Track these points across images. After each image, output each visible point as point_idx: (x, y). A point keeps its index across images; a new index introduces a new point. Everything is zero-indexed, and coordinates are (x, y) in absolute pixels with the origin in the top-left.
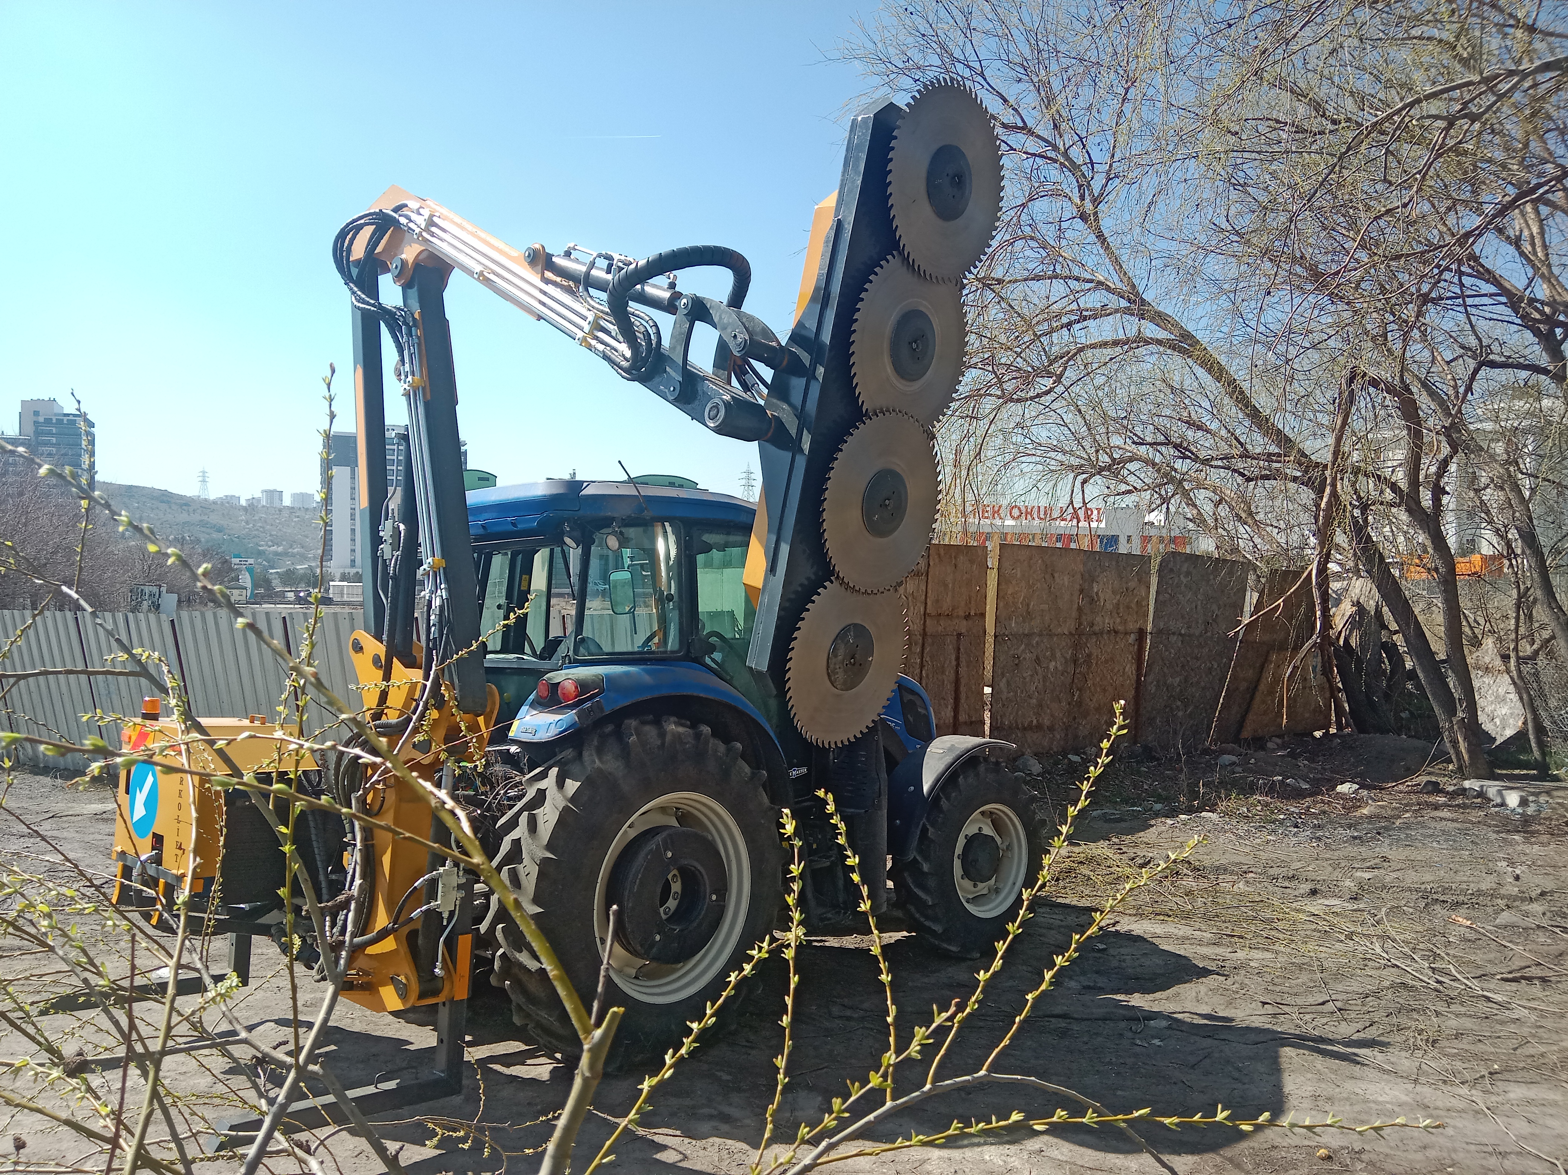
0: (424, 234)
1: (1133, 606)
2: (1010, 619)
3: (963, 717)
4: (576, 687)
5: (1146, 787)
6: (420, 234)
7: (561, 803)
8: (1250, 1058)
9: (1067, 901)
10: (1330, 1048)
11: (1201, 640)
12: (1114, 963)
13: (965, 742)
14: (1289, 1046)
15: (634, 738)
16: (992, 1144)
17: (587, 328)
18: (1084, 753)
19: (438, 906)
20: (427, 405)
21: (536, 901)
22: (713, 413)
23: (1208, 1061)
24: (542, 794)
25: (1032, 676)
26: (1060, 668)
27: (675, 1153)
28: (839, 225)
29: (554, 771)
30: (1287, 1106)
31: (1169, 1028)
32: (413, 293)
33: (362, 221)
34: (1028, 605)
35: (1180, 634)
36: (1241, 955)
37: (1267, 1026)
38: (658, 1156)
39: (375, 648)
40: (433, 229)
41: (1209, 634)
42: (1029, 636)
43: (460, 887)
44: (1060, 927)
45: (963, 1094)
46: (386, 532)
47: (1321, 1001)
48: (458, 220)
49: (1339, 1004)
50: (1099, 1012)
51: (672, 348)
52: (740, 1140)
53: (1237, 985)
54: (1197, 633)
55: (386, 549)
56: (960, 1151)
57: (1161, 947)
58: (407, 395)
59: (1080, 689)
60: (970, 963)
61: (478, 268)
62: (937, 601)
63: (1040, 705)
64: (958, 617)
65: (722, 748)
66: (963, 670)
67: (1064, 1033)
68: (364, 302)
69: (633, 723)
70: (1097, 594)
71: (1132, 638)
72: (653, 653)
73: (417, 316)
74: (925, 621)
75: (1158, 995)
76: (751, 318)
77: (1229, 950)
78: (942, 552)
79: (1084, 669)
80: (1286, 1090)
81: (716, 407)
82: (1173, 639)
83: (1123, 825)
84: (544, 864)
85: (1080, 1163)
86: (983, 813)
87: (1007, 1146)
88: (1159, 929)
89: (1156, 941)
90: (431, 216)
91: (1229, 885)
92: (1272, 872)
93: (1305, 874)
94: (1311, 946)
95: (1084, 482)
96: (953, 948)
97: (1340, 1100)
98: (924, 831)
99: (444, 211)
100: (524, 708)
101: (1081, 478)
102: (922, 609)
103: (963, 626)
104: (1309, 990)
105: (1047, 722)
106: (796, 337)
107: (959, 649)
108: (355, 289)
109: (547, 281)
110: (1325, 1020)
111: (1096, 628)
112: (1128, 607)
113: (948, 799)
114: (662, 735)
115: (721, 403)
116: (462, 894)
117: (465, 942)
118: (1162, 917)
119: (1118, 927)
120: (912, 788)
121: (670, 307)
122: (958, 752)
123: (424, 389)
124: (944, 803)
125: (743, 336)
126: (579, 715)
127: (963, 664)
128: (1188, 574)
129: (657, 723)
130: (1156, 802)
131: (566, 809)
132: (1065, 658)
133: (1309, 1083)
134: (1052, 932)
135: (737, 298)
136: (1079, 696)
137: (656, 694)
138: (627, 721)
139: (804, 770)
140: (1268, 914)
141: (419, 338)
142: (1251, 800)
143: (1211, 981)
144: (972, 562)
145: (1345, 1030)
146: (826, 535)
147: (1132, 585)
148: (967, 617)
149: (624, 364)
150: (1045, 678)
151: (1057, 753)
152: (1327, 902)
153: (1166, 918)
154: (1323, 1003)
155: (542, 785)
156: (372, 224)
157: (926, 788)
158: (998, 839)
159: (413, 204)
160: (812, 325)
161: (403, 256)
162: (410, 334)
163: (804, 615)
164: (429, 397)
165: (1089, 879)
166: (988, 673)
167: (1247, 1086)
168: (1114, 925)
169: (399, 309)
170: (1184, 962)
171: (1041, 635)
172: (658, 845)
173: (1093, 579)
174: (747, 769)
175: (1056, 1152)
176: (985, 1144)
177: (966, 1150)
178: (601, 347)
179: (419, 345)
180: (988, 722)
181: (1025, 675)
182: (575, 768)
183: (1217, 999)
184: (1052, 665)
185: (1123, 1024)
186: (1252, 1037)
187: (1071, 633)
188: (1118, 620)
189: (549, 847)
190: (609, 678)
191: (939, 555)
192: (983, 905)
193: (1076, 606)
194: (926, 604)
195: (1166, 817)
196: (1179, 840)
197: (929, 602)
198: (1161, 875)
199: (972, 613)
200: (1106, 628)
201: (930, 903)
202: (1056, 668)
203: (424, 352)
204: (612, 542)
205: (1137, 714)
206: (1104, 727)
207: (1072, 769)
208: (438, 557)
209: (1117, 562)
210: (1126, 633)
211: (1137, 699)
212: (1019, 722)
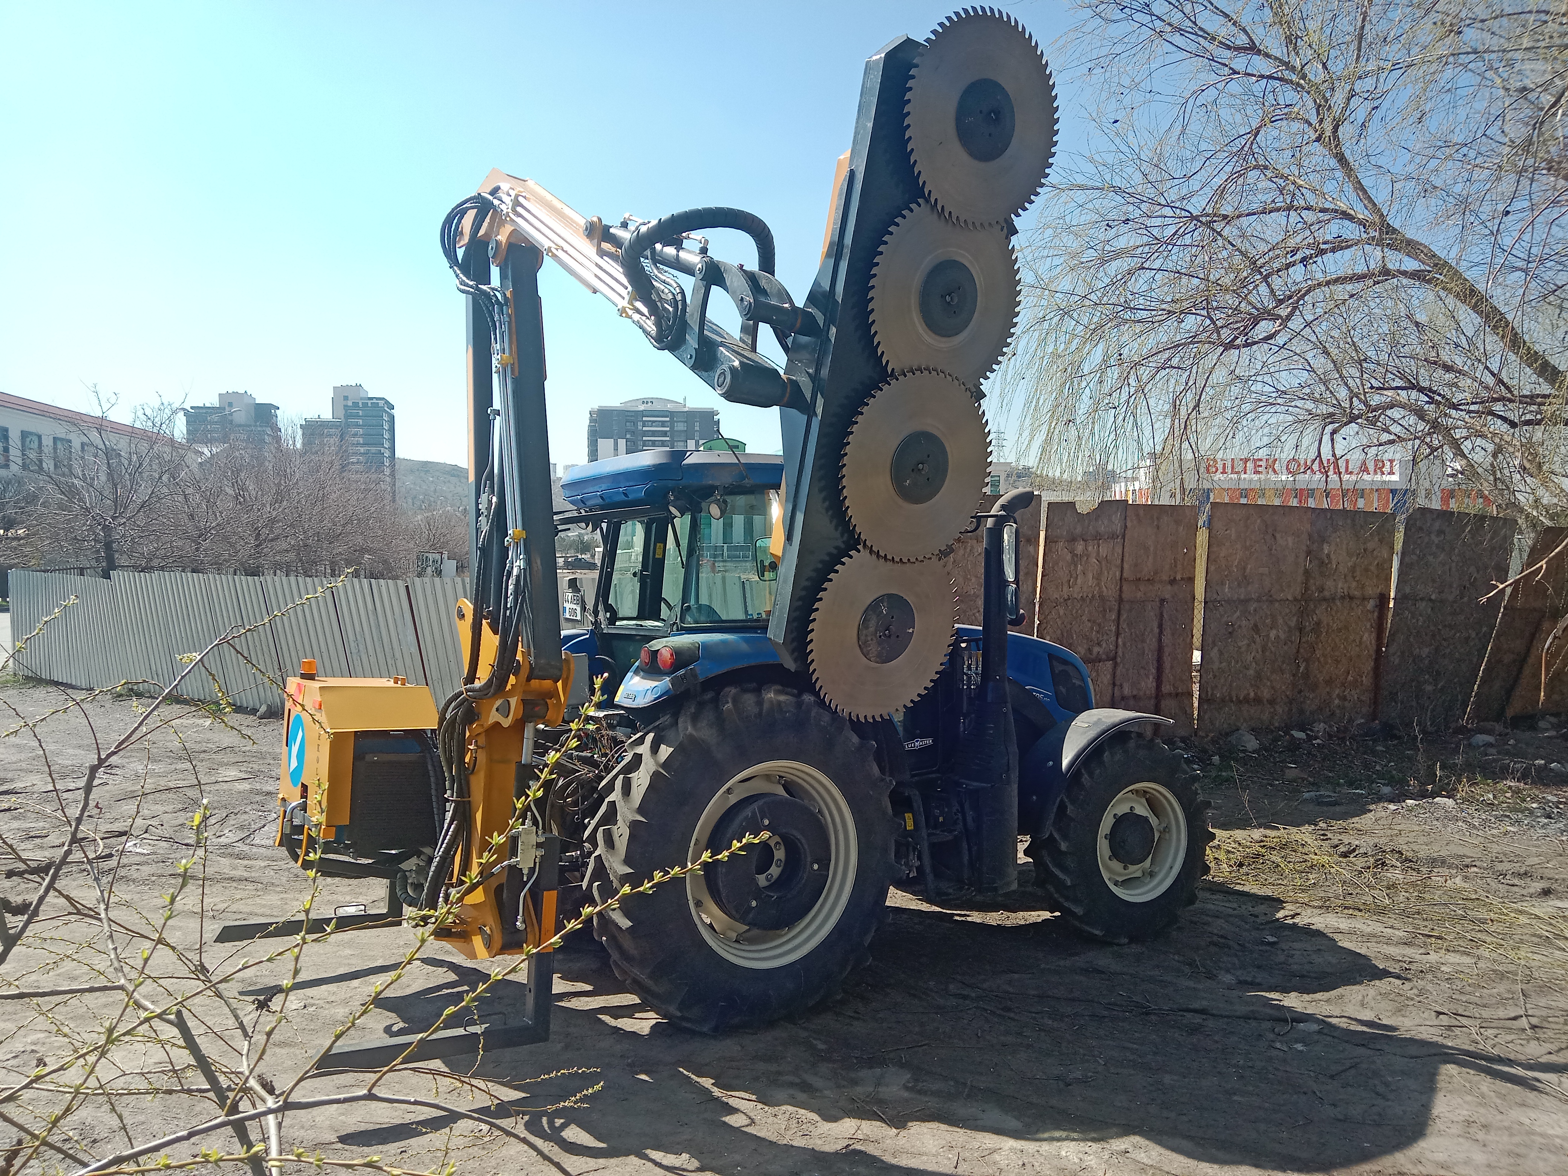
0: (512, 215)
1: (1373, 568)
2: (1223, 584)
3: (1166, 688)
4: (672, 655)
5: (1378, 768)
6: (509, 215)
7: (654, 768)
8: (1403, 1073)
9: (1246, 889)
10: (1506, 1069)
11: (1455, 605)
12: (1281, 958)
13: (1114, 716)
14: (1454, 1063)
15: (729, 705)
16: (1074, 1140)
17: (627, 298)
18: (1312, 731)
19: (519, 862)
20: (515, 381)
21: (627, 861)
22: (721, 379)
23: (1353, 1071)
24: (638, 758)
25: (1249, 645)
26: (1282, 636)
27: (745, 1117)
28: (850, 176)
29: (651, 736)
30: (1429, 1130)
31: (1319, 1032)
32: (509, 272)
33: (465, 206)
34: (1245, 569)
35: (1430, 600)
36: (1433, 957)
37: (1435, 1039)
38: (727, 1119)
40: (519, 209)
41: (1466, 599)
42: (1247, 601)
43: (539, 845)
44: (1230, 916)
45: (1061, 1084)
46: (483, 505)
47: (1513, 1015)
49: (1534, 1021)
50: (1241, 1009)
51: (694, 306)
52: (812, 1111)
53: (1415, 991)
54: (1451, 598)
55: (483, 521)
56: (1038, 1144)
57: (1340, 944)
58: (498, 372)
59: (1306, 660)
60: (1116, 948)
62: (1136, 565)
63: (1259, 676)
64: (1161, 582)
65: (826, 717)
66: (1167, 639)
67: (1194, 1030)
69: (732, 691)
70: (1328, 556)
71: (1370, 605)
73: (508, 295)
74: (1121, 587)
75: (1318, 996)
77: (1422, 951)
78: (1141, 512)
79: (1311, 638)
80: (1435, 1112)
81: (726, 372)
82: (1422, 605)
83: (1338, 809)
84: (634, 826)
85: (1166, 1169)
86: (1134, 792)
87: (1090, 1144)
88: (1344, 924)
89: (1336, 937)
90: (517, 196)
91: (1442, 880)
92: (1500, 867)
93: (1540, 871)
94: (1522, 954)
95: (1334, 432)
96: (1097, 932)
97: (1499, 1129)
98: (1062, 808)
100: (629, 674)
101: (1329, 429)
102: (1118, 574)
103: (1167, 592)
104: (1502, 1001)
105: (1266, 694)
106: (813, 297)
107: (1162, 615)
108: (458, 272)
109: (601, 252)
110: (1509, 1038)
111: (1326, 594)
112: (1367, 570)
113: (1091, 774)
114: (760, 703)
116: (541, 852)
117: (552, 899)
118: (1351, 911)
119: (1296, 920)
120: (1051, 763)
122: (1104, 727)
123: (512, 365)
124: (1085, 779)
125: (750, 299)
126: (673, 682)
127: (1167, 632)
128: (1440, 532)
130: (1384, 785)
131: (658, 774)
132: (1289, 627)
133: (1466, 1106)
134: (1220, 922)
136: (1306, 668)
137: (753, 662)
138: (727, 689)
139: (929, 741)
140: (1483, 914)
141: (509, 316)
142: (1500, 786)
143: (1383, 985)
144: (1178, 522)
145: (1534, 1050)
146: (847, 503)
147: (1370, 545)
148: (1173, 582)
149: (653, 333)
150: (1264, 649)
151: (1279, 729)
152: (1560, 904)
153: (1356, 913)
154: (1515, 1018)
155: (639, 750)
156: (473, 208)
157: (1065, 763)
158: (1154, 821)
159: (505, 186)
160: (826, 284)
161: (499, 237)
162: (501, 313)
163: (826, 585)
164: (517, 373)
165: (1278, 866)
166: (1197, 640)
167: (1390, 1103)
168: (1293, 917)
169: (493, 289)
170: (1362, 961)
171: (1259, 600)
172: (754, 813)
173: (1323, 540)
174: (855, 739)
175: (1143, 1155)
176: (1066, 1139)
177: (1045, 1144)
178: (636, 317)
179: (509, 323)
180: (1196, 694)
181: (1240, 644)
182: (670, 734)
183: (1385, 1005)
184: (1273, 633)
185: (1267, 1025)
186: (1413, 1050)
187: (1295, 599)
188: (1354, 584)
189: (640, 810)
190: (705, 646)
191: (1137, 515)
192: (1137, 888)
193: (1301, 571)
194: (1122, 568)
195: (1391, 801)
196: (1399, 827)
197: (1126, 566)
198: (1363, 865)
199: (1178, 577)
200: (1339, 595)
201: (1069, 884)
202: (1277, 637)
203: (514, 330)
204: (715, 510)
205: (1377, 687)
206: (1337, 701)
207: (1294, 746)
208: (520, 528)
209: (1353, 520)
210: (1364, 599)
211: (1377, 672)
212: (1234, 694)
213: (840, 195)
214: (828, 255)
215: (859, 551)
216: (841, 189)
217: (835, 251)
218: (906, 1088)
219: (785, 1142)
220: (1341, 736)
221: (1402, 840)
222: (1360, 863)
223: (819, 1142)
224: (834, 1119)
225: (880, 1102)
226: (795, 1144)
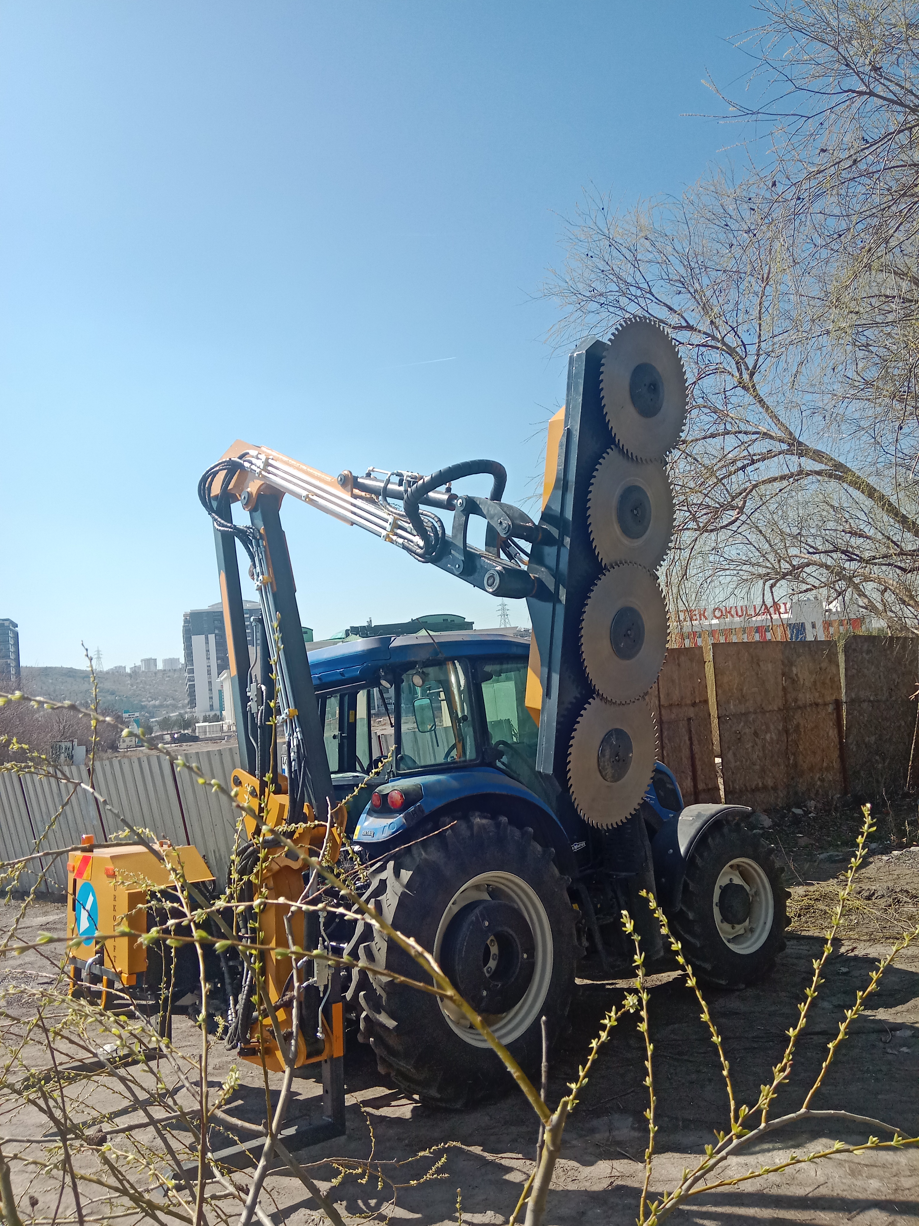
0: (263, 473)
1: (828, 681)
2: (729, 703)
3: (701, 786)
4: (402, 796)
6: (260, 473)
7: (400, 890)
9: (810, 933)
11: (888, 703)
12: (858, 983)
13: (709, 809)
16: (781, 1151)
17: (388, 527)
18: (805, 806)
19: (316, 982)
20: (274, 594)
21: (387, 971)
22: (490, 581)
24: (383, 883)
25: (753, 747)
26: (775, 738)
27: (520, 1173)
28: (569, 433)
29: (391, 864)
31: (913, 1036)
32: (258, 515)
33: (217, 468)
34: (742, 690)
35: (870, 701)
38: (507, 1177)
39: (251, 782)
40: (269, 468)
41: (893, 698)
42: (746, 714)
44: (808, 956)
46: (252, 693)
48: (285, 459)
51: (454, 536)
52: (570, 1159)
54: (884, 698)
55: (252, 705)
56: (755, 1158)
58: (259, 589)
59: (794, 754)
60: (737, 993)
61: (304, 493)
62: (668, 694)
63: (763, 770)
64: (686, 705)
65: (517, 833)
66: (696, 748)
68: (223, 526)
69: (447, 820)
70: (796, 675)
71: (830, 708)
72: (456, 763)
73: (262, 531)
74: (660, 712)
75: (899, 1008)
76: (510, 507)
79: (794, 737)
81: (492, 576)
82: (865, 705)
84: (390, 940)
86: (731, 866)
87: (795, 1152)
90: (267, 459)
95: (772, 587)
96: (723, 982)
98: (686, 886)
99: (274, 454)
100: (363, 816)
101: (769, 583)
102: (657, 702)
103: (691, 712)
105: (770, 783)
106: (546, 516)
107: (690, 731)
108: (216, 517)
109: (356, 497)
111: (800, 703)
112: (824, 683)
113: (701, 856)
114: (470, 827)
115: (496, 573)
117: (337, 1009)
118: (891, 940)
119: (856, 953)
120: (671, 851)
121: (449, 505)
122: (704, 818)
123: (271, 584)
124: (699, 861)
125: (507, 522)
126: (405, 818)
127: (695, 742)
128: (869, 652)
129: (465, 818)
131: (403, 894)
132: (778, 730)
135: (497, 493)
136: (795, 760)
137: (463, 795)
138: (442, 819)
139: (583, 844)
141: (264, 547)
144: (691, 660)
146: (586, 663)
147: (824, 665)
148: (694, 704)
149: (419, 551)
150: (764, 747)
151: (783, 808)
153: (895, 941)
155: (383, 876)
156: (224, 469)
157: (682, 850)
158: (747, 887)
159: (253, 452)
160: (557, 508)
161: (249, 490)
162: (258, 545)
163: (576, 726)
164: (275, 588)
165: (826, 913)
169: (249, 528)
171: (755, 713)
172: (477, 918)
173: (791, 664)
174: (539, 848)
176: (776, 1151)
178: (400, 541)
179: (265, 552)
180: (722, 787)
181: (747, 746)
182: (407, 860)
184: (768, 737)
185: (873, 1036)
188: (817, 694)
190: (426, 786)
192: (742, 944)
193: (781, 687)
194: (659, 697)
195: (882, 854)
196: (896, 873)
197: (662, 696)
198: (885, 904)
199: (697, 701)
200: (808, 702)
201: (698, 945)
202: (771, 738)
203: (269, 556)
204: (417, 680)
205: (844, 770)
206: (819, 783)
207: (796, 821)
208: (292, 708)
209: (810, 648)
210: (825, 704)
211: (842, 758)
212: (747, 785)
213: (561, 446)
214: (556, 487)
215: (594, 699)
216: (561, 442)
217: (562, 484)
218: (633, 1129)
219: (561, 1189)
220: (827, 808)
221: (903, 882)
222: (882, 903)
223: (588, 1184)
224: (591, 1164)
225: (619, 1143)
226: (569, 1188)
